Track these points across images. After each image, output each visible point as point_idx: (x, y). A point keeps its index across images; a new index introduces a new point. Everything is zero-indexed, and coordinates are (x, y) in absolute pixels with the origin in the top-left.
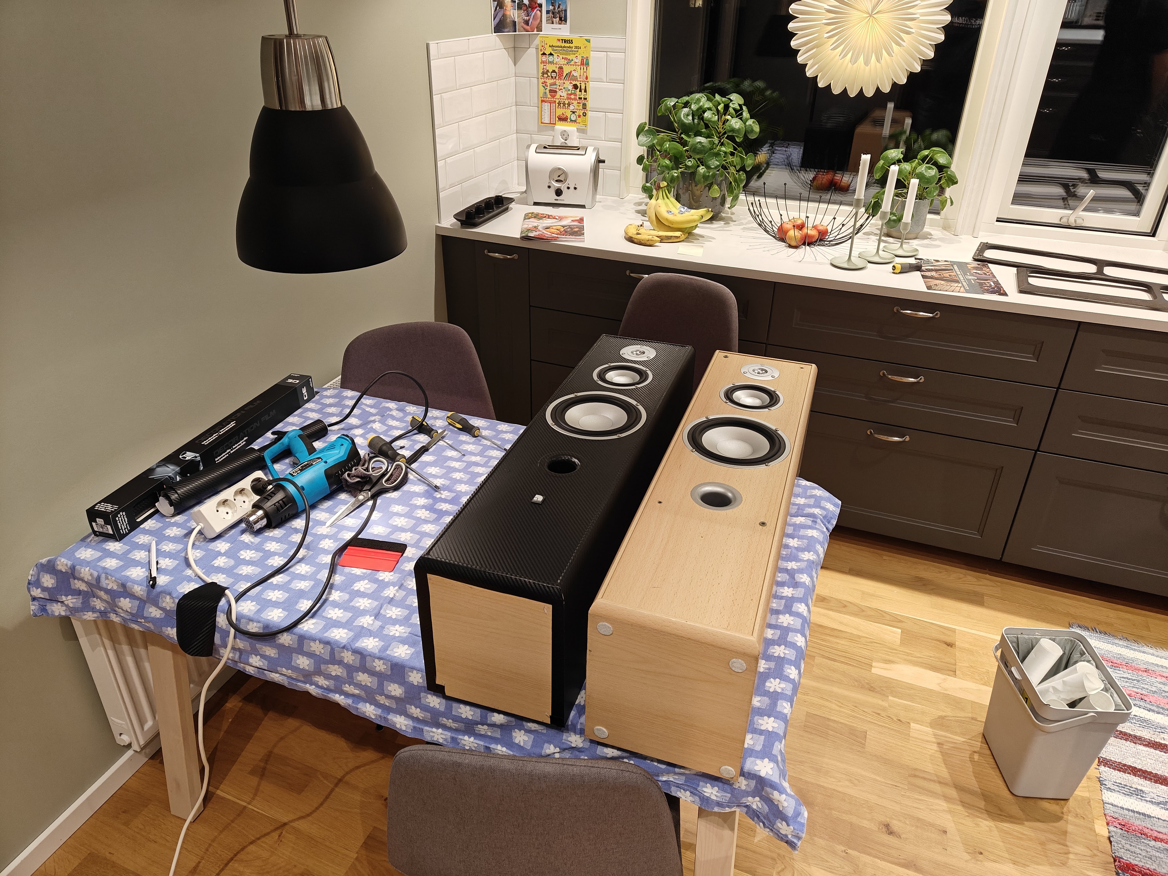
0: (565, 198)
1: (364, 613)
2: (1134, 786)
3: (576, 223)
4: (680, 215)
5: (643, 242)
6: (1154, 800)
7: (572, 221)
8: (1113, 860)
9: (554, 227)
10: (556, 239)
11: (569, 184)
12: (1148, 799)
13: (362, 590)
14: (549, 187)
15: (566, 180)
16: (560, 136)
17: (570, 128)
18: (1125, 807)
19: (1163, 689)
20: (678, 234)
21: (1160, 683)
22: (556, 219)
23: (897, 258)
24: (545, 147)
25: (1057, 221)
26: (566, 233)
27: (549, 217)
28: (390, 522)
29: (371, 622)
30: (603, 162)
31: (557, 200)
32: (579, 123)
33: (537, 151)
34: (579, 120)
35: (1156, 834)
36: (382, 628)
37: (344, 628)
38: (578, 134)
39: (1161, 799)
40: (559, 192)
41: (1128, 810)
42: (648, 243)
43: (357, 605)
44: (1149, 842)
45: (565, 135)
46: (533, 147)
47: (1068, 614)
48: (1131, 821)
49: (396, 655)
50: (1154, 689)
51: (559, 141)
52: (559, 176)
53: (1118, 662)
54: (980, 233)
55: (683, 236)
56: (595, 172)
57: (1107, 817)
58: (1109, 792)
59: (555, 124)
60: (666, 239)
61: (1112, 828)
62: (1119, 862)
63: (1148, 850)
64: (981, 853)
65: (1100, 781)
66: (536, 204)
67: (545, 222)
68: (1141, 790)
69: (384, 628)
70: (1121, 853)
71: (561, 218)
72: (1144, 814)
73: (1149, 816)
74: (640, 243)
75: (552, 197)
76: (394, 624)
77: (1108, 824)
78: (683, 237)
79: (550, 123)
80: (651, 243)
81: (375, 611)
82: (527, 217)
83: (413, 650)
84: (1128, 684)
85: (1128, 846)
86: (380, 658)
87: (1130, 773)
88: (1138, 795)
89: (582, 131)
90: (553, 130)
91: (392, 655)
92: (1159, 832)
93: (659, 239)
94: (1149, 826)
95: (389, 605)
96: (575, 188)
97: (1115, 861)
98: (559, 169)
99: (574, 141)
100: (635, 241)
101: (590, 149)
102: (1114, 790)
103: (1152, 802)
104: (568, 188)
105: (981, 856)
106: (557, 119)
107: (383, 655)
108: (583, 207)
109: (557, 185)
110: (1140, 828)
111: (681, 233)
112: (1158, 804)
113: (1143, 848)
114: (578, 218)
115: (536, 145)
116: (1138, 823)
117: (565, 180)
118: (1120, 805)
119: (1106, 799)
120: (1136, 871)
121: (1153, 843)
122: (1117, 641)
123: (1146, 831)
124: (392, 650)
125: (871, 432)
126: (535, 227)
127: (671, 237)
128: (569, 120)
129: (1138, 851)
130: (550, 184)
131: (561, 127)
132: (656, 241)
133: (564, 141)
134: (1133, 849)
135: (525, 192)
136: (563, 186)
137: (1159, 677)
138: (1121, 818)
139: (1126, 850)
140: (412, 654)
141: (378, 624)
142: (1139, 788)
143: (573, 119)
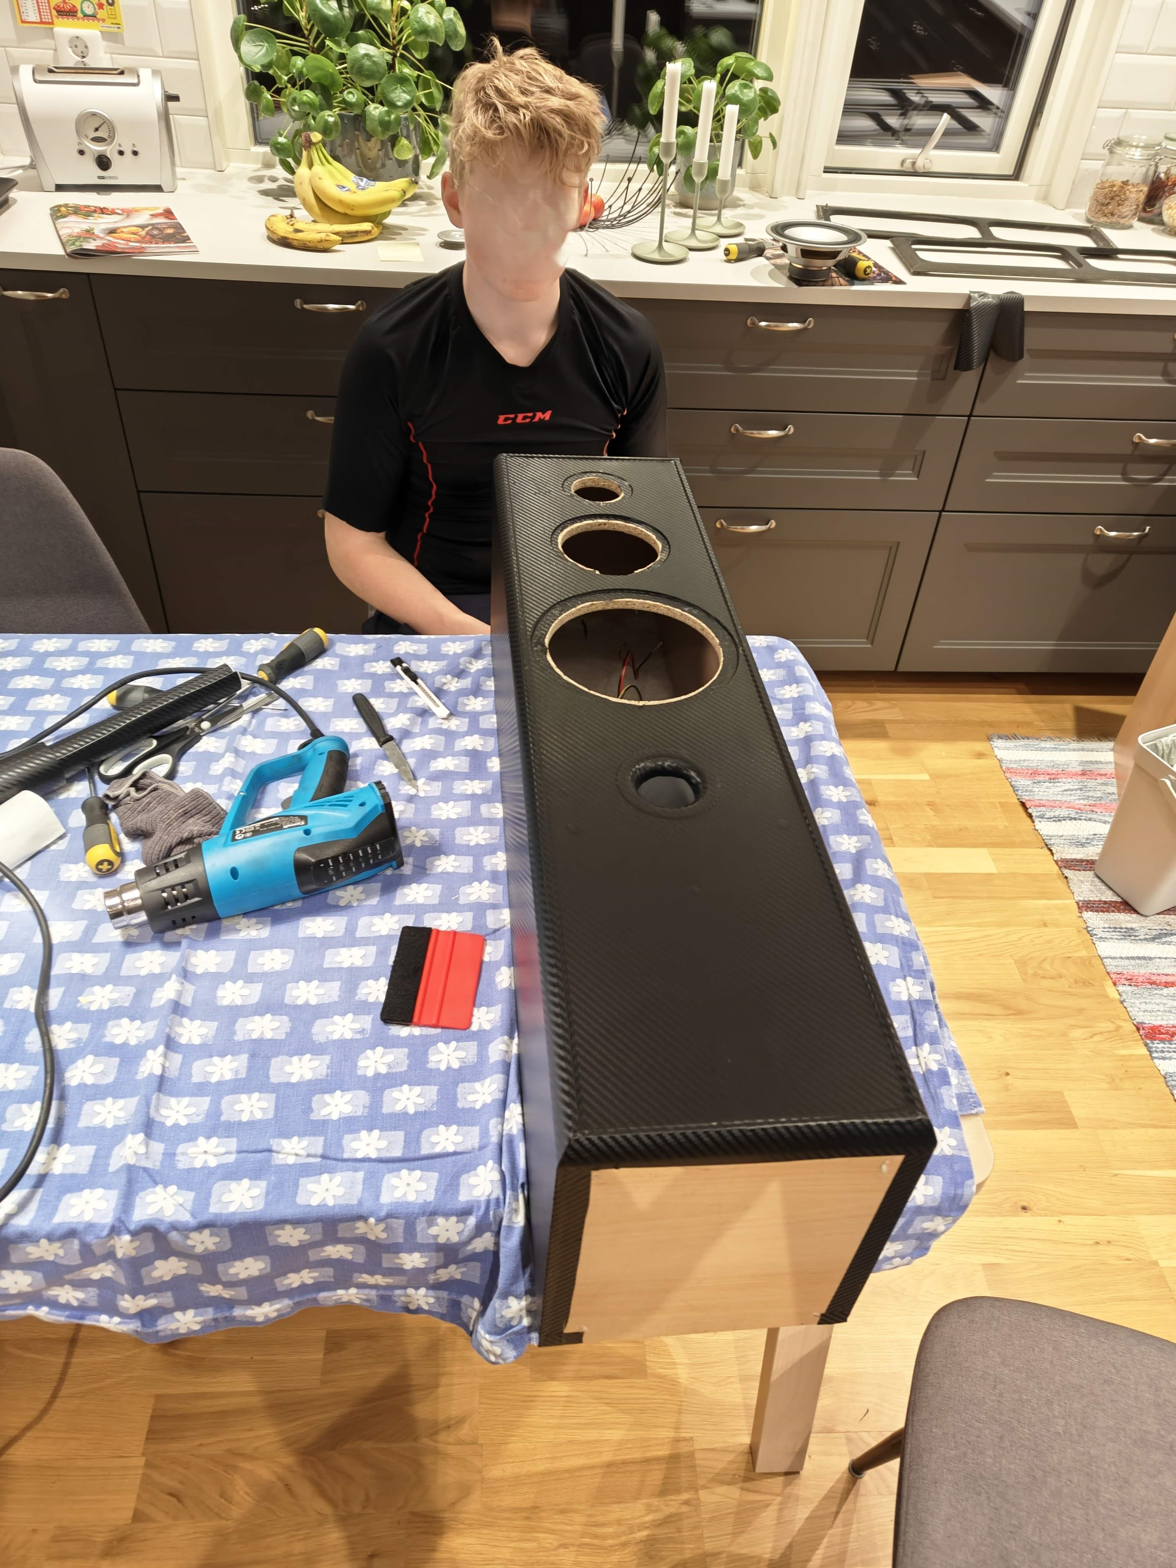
0: (119, 173)
1: (117, 1134)
2: (1123, 926)
3: (161, 220)
4: (360, 192)
5: (310, 245)
6: (1148, 937)
7: (152, 215)
8: (1135, 1028)
9: (125, 230)
10: (141, 252)
11: (120, 145)
12: (1142, 937)
13: (89, 1081)
14: (81, 152)
15: (112, 136)
16: (70, 50)
17: (89, 32)
18: (1123, 956)
19: (1108, 791)
20: (366, 226)
21: (1102, 784)
22: (119, 214)
23: (722, 240)
24: (51, 71)
25: (897, 167)
26: (151, 238)
27: (103, 211)
28: (75, 906)
29: (142, 1150)
30: (176, 98)
31: (103, 178)
32: (103, 20)
33: (38, 78)
34: (101, 14)
35: (1164, 979)
36: (170, 1155)
37: (92, 1186)
38: (104, 43)
39: (1155, 933)
40: (103, 163)
41: (1128, 958)
42: (320, 246)
43: (97, 1121)
44: (1161, 992)
45: (79, 45)
46: (25, 71)
47: (983, 723)
48: (1136, 972)
49: (232, 1208)
50: (1099, 794)
51: (71, 59)
52: (97, 130)
53: (1054, 772)
54: (808, 192)
55: (375, 229)
56: (165, 117)
57: (1112, 976)
58: (1103, 943)
59: (52, 23)
60: (349, 237)
61: (1121, 988)
62: (1143, 1029)
63: (1165, 1002)
64: (1008, 1074)
65: (1088, 932)
66: (60, 188)
67: (100, 220)
68: (1132, 929)
69: (175, 1154)
70: (1141, 1017)
71: (128, 213)
72: (1144, 958)
73: (1150, 959)
74: (306, 247)
75: (92, 174)
76: (192, 1139)
77: (1115, 984)
78: (376, 231)
79: (42, 22)
80: (326, 245)
81: (141, 1119)
82: (57, 213)
83: (263, 1184)
84: (1073, 798)
85: (1143, 1007)
86: (201, 1227)
87: (1113, 911)
88: (1130, 936)
89: (113, 37)
90: (52, 35)
91: (225, 1211)
92: (1167, 975)
93: (338, 238)
94: (1155, 971)
95: (161, 1095)
96: (135, 153)
97: (1138, 1029)
98: (94, 114)
99: (101, 57)
100: (295, 243)
101: (145, 74)
102: (1106, 938)
103: (1146, 939)
104: (121, 153)
105: (1009, 1077)
106: (54, 13)
107: (205, 1218)
108: (158, 188)
109: (98, 148)
110: (1147, 976)
111: (371, 224)
112: (1153, 939)
113: (1158, 1001)
114: (161, 211)
115: (29, 68)
116: (1142, 971)
117: (110, 137)
118: (1118, 956)
119: (1103, 955)
120: (1163, 1034)
121: (1166, 991)
122: (1043, 744)
123: (1154, 978)
124: (220, 1201)
125: (721, 524)
126: (88, 231)
127: (357, 232)
128: (80, 15)
129: (1156, 1008)
130: (81, 148)
131: (65, 29)
132: (335, 243)
133: (79, 59)
134: (1149, 1007)
135: (32, 166)
136: (109, 150)
137: (1098, 777)
138: (1125, 972)
139: (1144, 1011)
140: (268, 1193)
141: (158, 1148)
142: (1129, 926)
143: (89, 11)
